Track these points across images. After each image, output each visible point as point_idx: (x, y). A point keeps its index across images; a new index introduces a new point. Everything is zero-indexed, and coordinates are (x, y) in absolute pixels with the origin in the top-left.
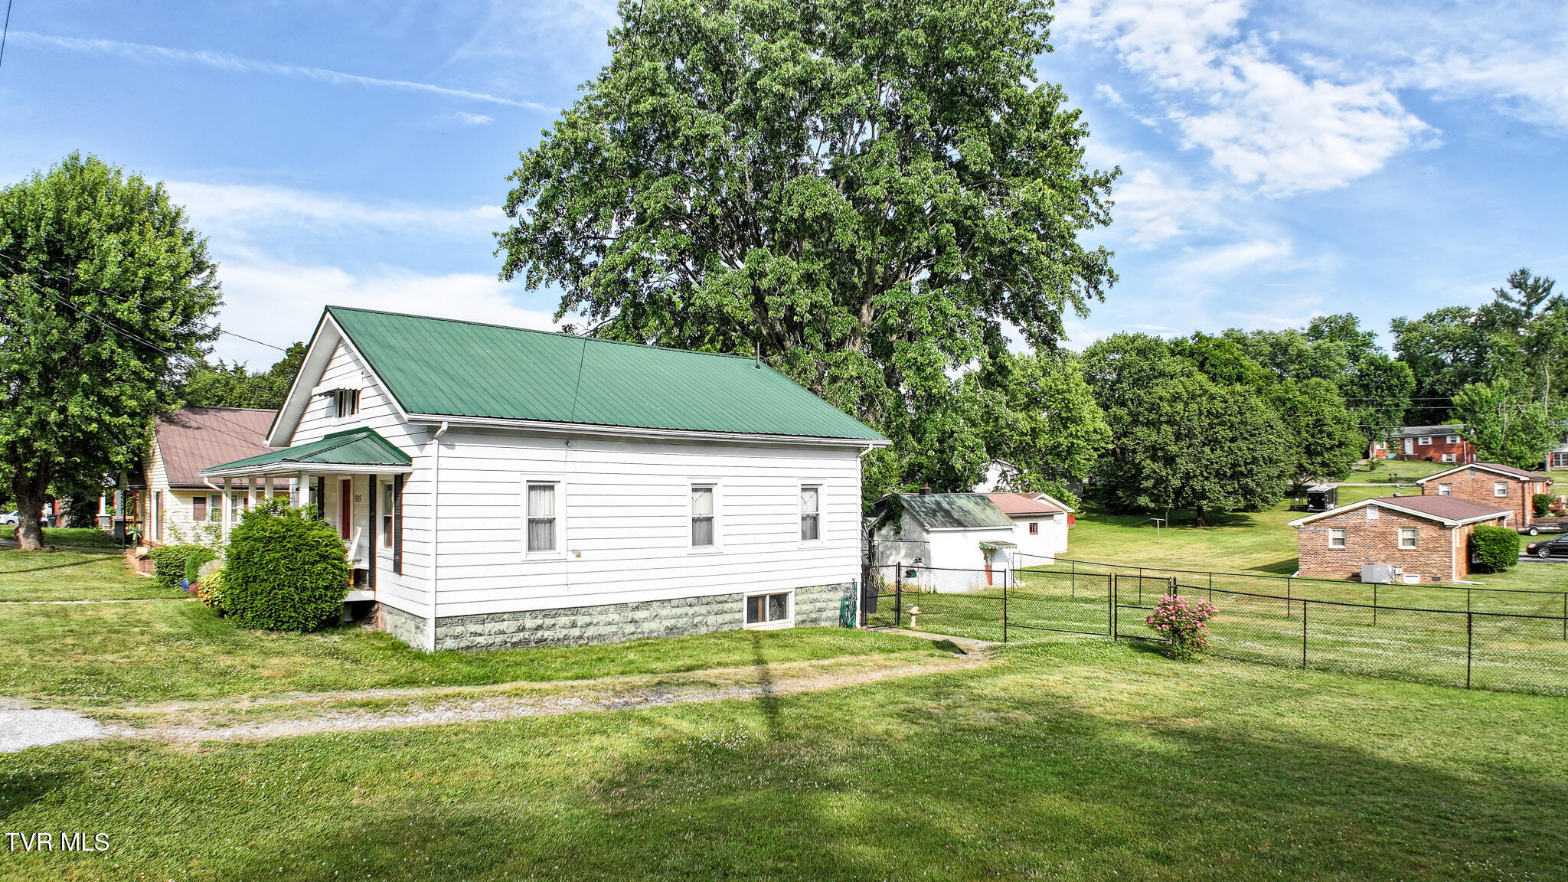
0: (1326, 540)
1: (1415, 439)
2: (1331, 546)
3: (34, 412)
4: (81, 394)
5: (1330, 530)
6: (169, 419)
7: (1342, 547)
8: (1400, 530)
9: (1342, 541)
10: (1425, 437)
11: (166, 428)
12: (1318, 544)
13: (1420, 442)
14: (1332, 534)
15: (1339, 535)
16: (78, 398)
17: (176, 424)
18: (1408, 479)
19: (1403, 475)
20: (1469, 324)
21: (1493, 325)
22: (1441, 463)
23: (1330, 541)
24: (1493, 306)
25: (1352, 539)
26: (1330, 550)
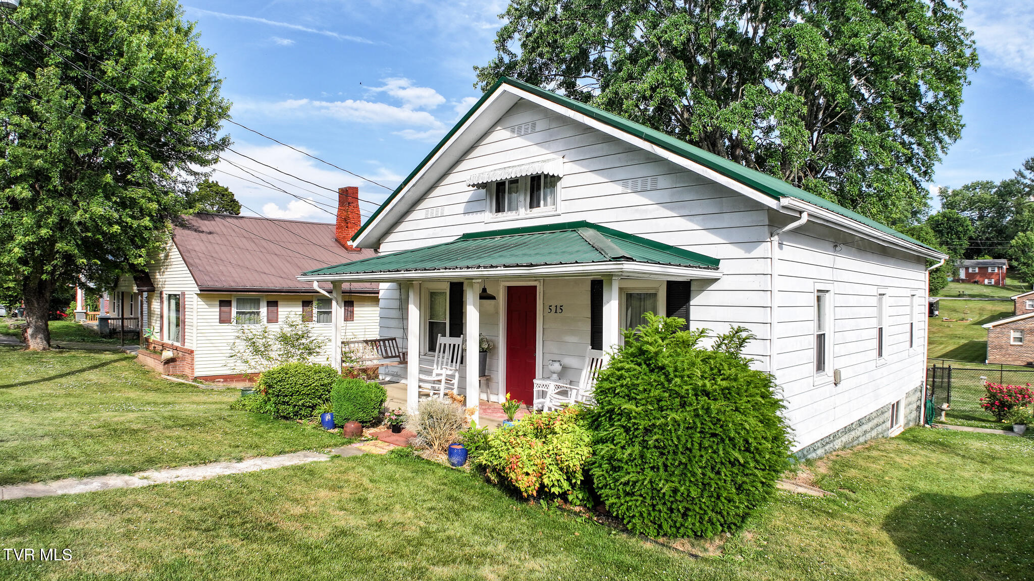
0: (1009, 338)
1: (967, 269)
2: (1012, 343)
3: (55, 211)
4: (101, 195)
5: (1012, 331)
6: (183, 225)
7: (1020, 343)
9: (1021, 340)
10: (973, 267)
11: (179, 231)
12: (1003, 341)
13: (970, 270)
14: (1013, 334)
15: (1018, 335)
16: (100, 198)
17: (189, 228)
18: (970, 296)
19: (966, 292)
20: (992, 193)
21: (1010, 194)
22: (985, 285)
23: (1012, 339)
24: (1012, 181)
25: (1028, 338)
26: (1011, 345)
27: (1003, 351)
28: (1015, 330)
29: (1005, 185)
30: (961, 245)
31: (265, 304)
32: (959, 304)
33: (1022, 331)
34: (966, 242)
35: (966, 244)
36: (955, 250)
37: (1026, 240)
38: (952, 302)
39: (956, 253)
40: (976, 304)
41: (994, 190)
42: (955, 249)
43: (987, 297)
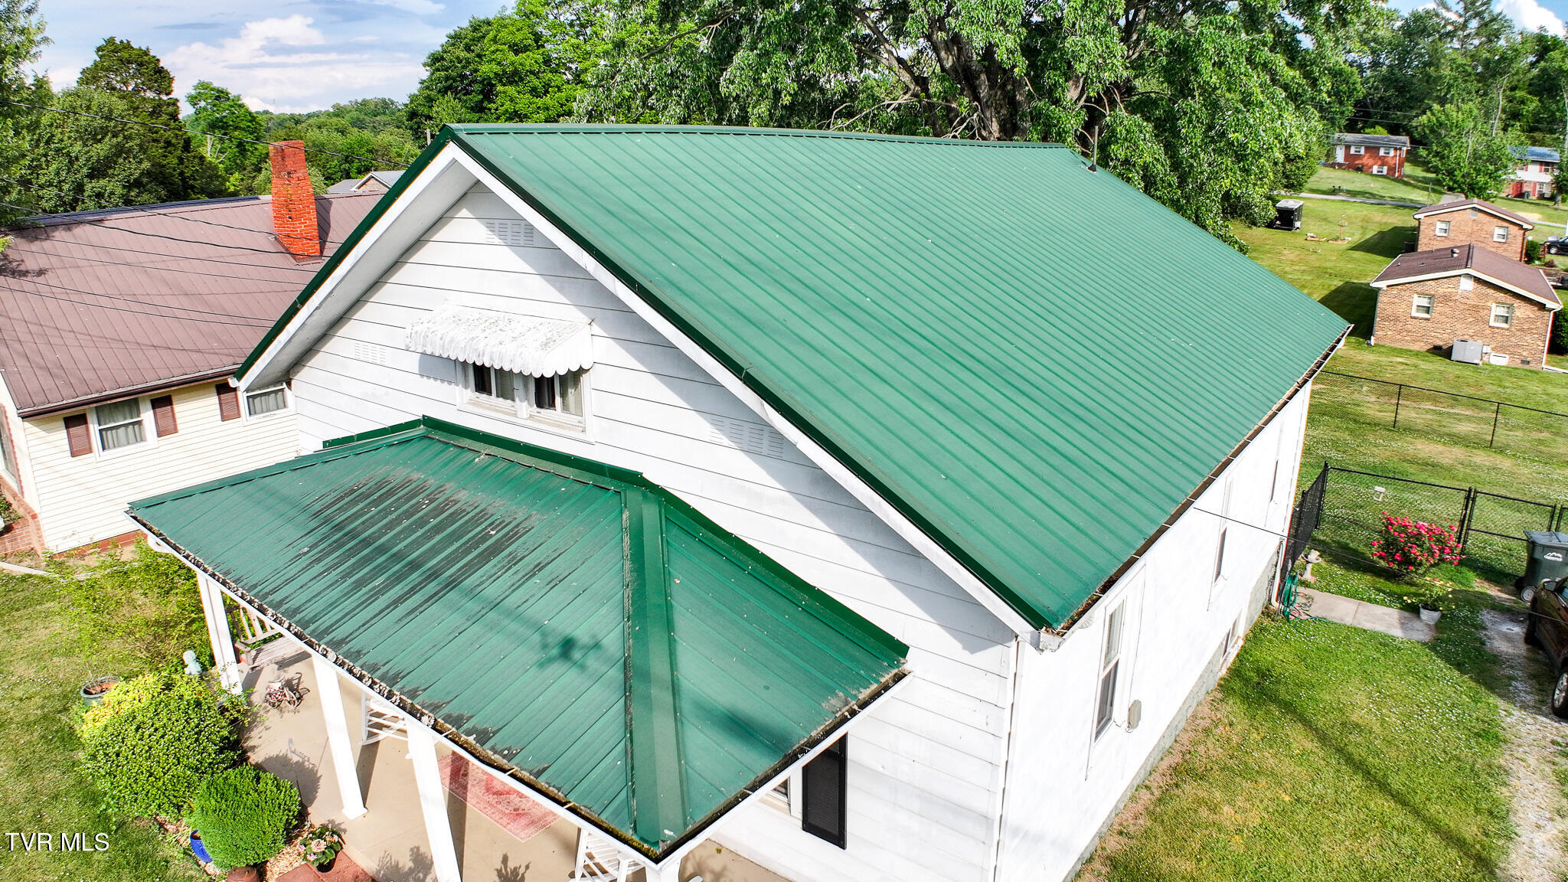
0: (1410, 306)
1: (1348, 147)
2: (1414, 313)
5: (1416, 296)
7: (1426, 316)
8: (1494, 305)
9: (1428, 310)
10: (1358, 146)
12: (1400, 310)
13: (1353, 151)
14: (1419, 301)
15: (1424, 302)
18: (1349, 192)
19: (1345, 187)
20: (1395, 27)
21: (1424, 32)
22: (1372, 175)
23: (1414, 308)
24: (1427, 12)
25: (1438, 308)
26: (1412, 317)
27: (1400, 325)
28: (1421, 294)
29: (1417, 18)
30: (1342, 113)
31: (150, 406)
32: (1333, 206)
33: (1431, 297)
34: (1350, 108)
35: (1350, 109)
36: (1332, 121)
37: (1443, 117)
38: (1321, 204)
39: (1333, 124)
40: (1358, 210)
41: (1399, 24)
42: (1332, 118)
43: (1373, 196)
